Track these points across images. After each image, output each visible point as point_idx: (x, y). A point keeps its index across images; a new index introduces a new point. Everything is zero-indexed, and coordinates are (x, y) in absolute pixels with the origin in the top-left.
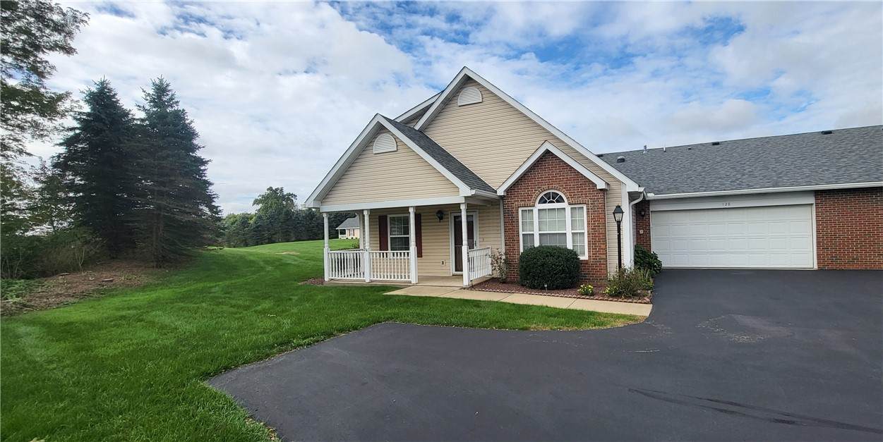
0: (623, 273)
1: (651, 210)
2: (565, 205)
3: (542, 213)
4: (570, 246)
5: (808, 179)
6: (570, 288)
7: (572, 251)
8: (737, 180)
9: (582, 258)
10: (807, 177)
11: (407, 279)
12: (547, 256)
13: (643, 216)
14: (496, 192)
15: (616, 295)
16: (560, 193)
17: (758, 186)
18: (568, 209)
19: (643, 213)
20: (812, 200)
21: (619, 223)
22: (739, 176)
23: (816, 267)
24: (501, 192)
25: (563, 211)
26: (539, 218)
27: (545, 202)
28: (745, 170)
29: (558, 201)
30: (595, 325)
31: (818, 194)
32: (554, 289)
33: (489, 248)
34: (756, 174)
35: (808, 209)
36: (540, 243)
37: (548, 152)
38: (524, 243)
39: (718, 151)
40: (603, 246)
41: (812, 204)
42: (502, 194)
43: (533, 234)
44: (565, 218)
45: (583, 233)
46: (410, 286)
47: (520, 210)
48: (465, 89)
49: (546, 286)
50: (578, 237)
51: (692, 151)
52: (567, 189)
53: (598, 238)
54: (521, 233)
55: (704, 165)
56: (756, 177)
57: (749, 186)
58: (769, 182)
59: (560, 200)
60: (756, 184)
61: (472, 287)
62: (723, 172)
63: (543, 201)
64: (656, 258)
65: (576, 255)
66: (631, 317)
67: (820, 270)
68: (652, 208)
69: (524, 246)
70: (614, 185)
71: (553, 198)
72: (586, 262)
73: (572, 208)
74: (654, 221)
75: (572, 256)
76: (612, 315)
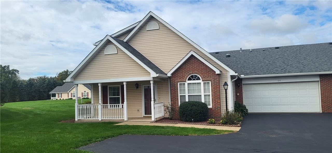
0: (228, 113)
1: (243, 83)
2: (200, 81)
3: (190, 85)
4: (203, 101)
5: (316, 69)
6: (204, 121)
7: (204, 103)
8: (284, 68)
9: (209, 107)
10: (316, 68)
11: (122, 119)
12: (193, 106)
13: (239, 86)
14: (167, 75)
15: (225, 124)
16: (198, 76)
17: (293, 72)
18: (202, 83)
19: (239, 85)
20: (318, 79)
21: (226, 90)
22: (285, 67)
23: (321, 112)
24: (169, 75)
25: (200, 84)
26: (188, 88)
27: (191, 80)
28: (289, 63)
29: (197, 80)
30: (216, 134)
31: (321, 76)
32: (196, 122)
33: (163, 103)
34: (294, 66)
35: (317, 83)
36: (189, 100)
37: (192, 55)
38: (180, 100)
39: (278, 52)
40: (219, 101)
41: (319, 81)
42: (170, 76)
43: (185, 95)
44: (201, 87)
45: (210, 95)
46: (124, 122)
47: (179, 83)
48: (150, 22)
49: (193, 120)
50: (207, 97)
51: (265, 52)
52: (202, 74)
53: (216, 96)
54: (179, 95)
55: (270, 60)
56: (293, 67)
57: (289, 72)
58: (298, 70)
59: (198, 79)
60: (292, 71)
61: (156, 121)
62: (278, 64)
63: (190, 79)
64: (245, 107)
65: (206, 105)
66: (231, 131)
67: (323, 113)
68: (243, 82)
69: (181, 102)
70: (224, 72)
71: (195, 78)
72: (211, 109)
73: (204, 83)
74: (244, 89)
75: (204, 106)
76: (223, 131)
